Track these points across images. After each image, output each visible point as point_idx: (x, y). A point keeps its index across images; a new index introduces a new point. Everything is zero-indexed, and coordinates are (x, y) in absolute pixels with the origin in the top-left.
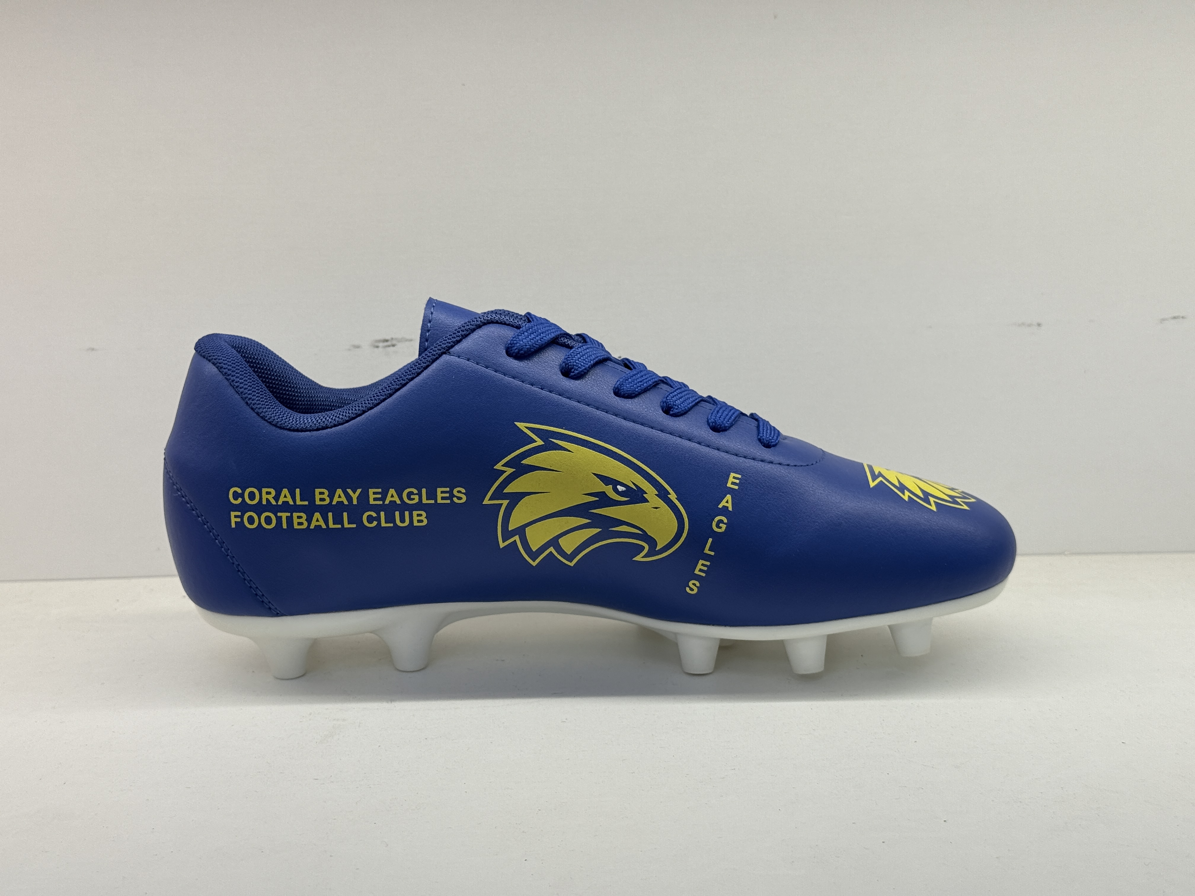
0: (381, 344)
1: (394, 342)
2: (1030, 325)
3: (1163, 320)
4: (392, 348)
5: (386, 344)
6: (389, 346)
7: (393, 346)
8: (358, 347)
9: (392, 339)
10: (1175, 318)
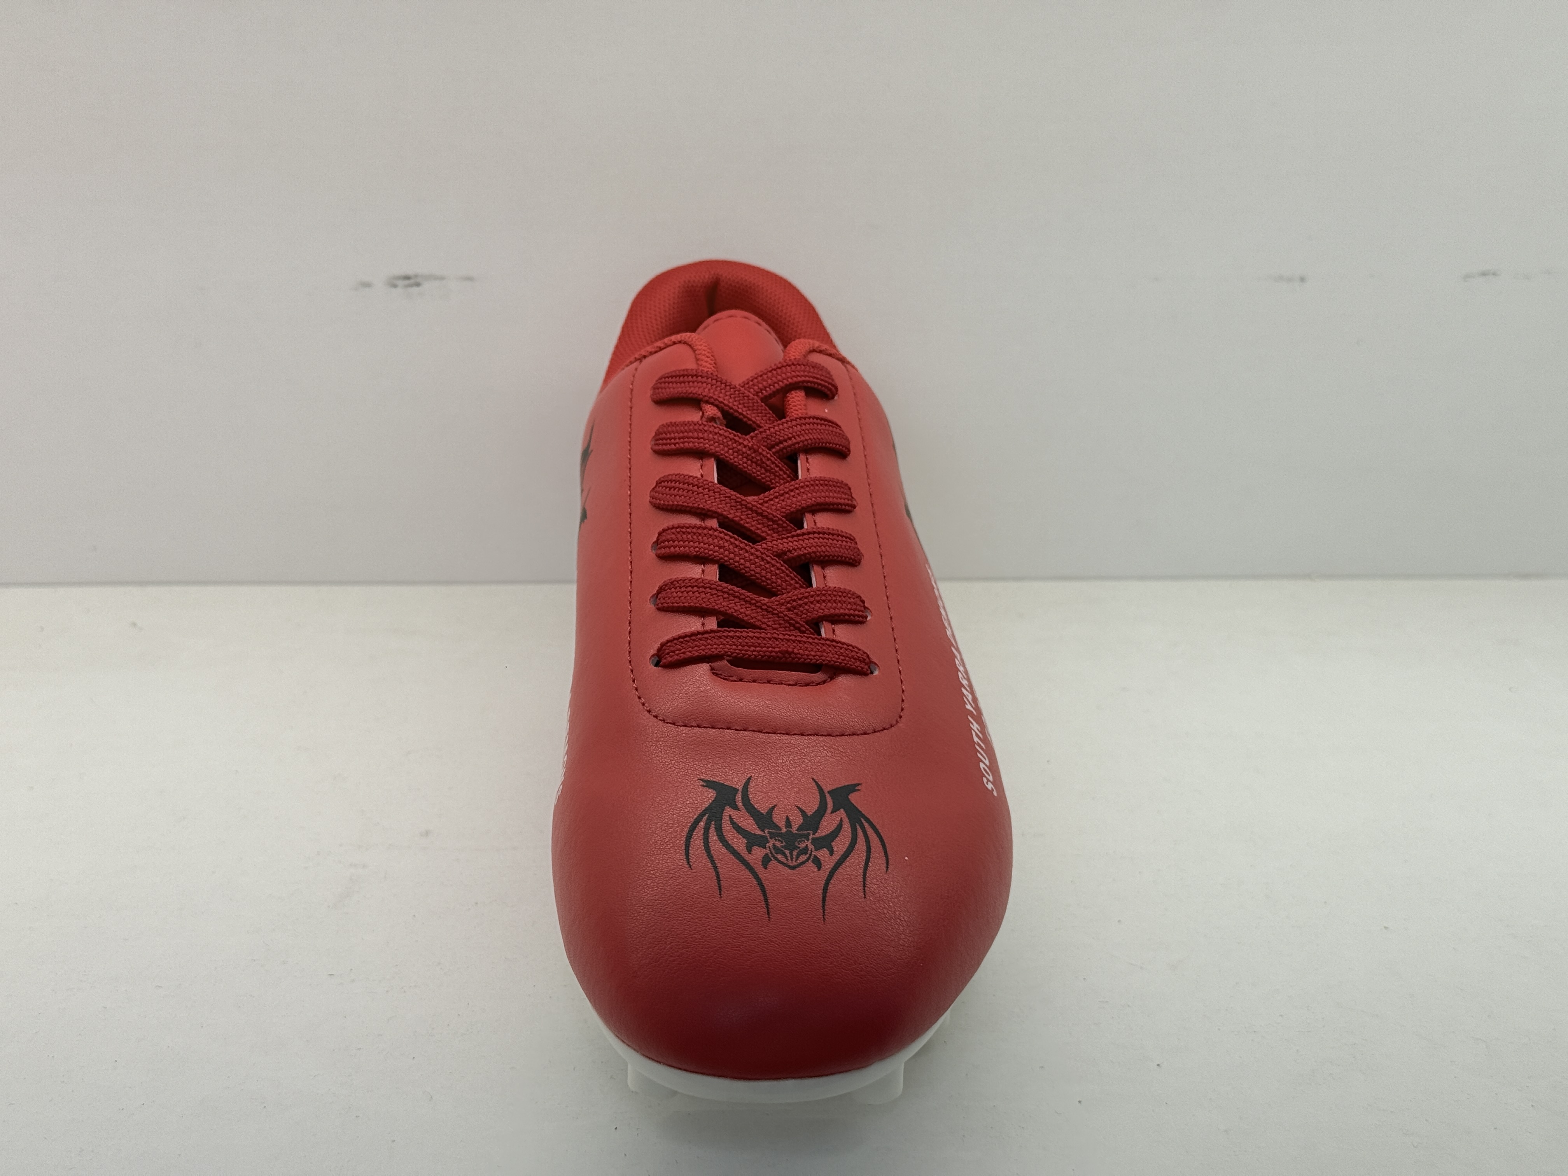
0: (401, 283)
1: (419, 280)
2: (1290, 280)
3: (1467, 277)
4: (415, 290)
5: (407, 282)
6: (411, 286)
7: (418, 285)
8: (367, 285)
9: (416, 276)
10: (1484, 274)
